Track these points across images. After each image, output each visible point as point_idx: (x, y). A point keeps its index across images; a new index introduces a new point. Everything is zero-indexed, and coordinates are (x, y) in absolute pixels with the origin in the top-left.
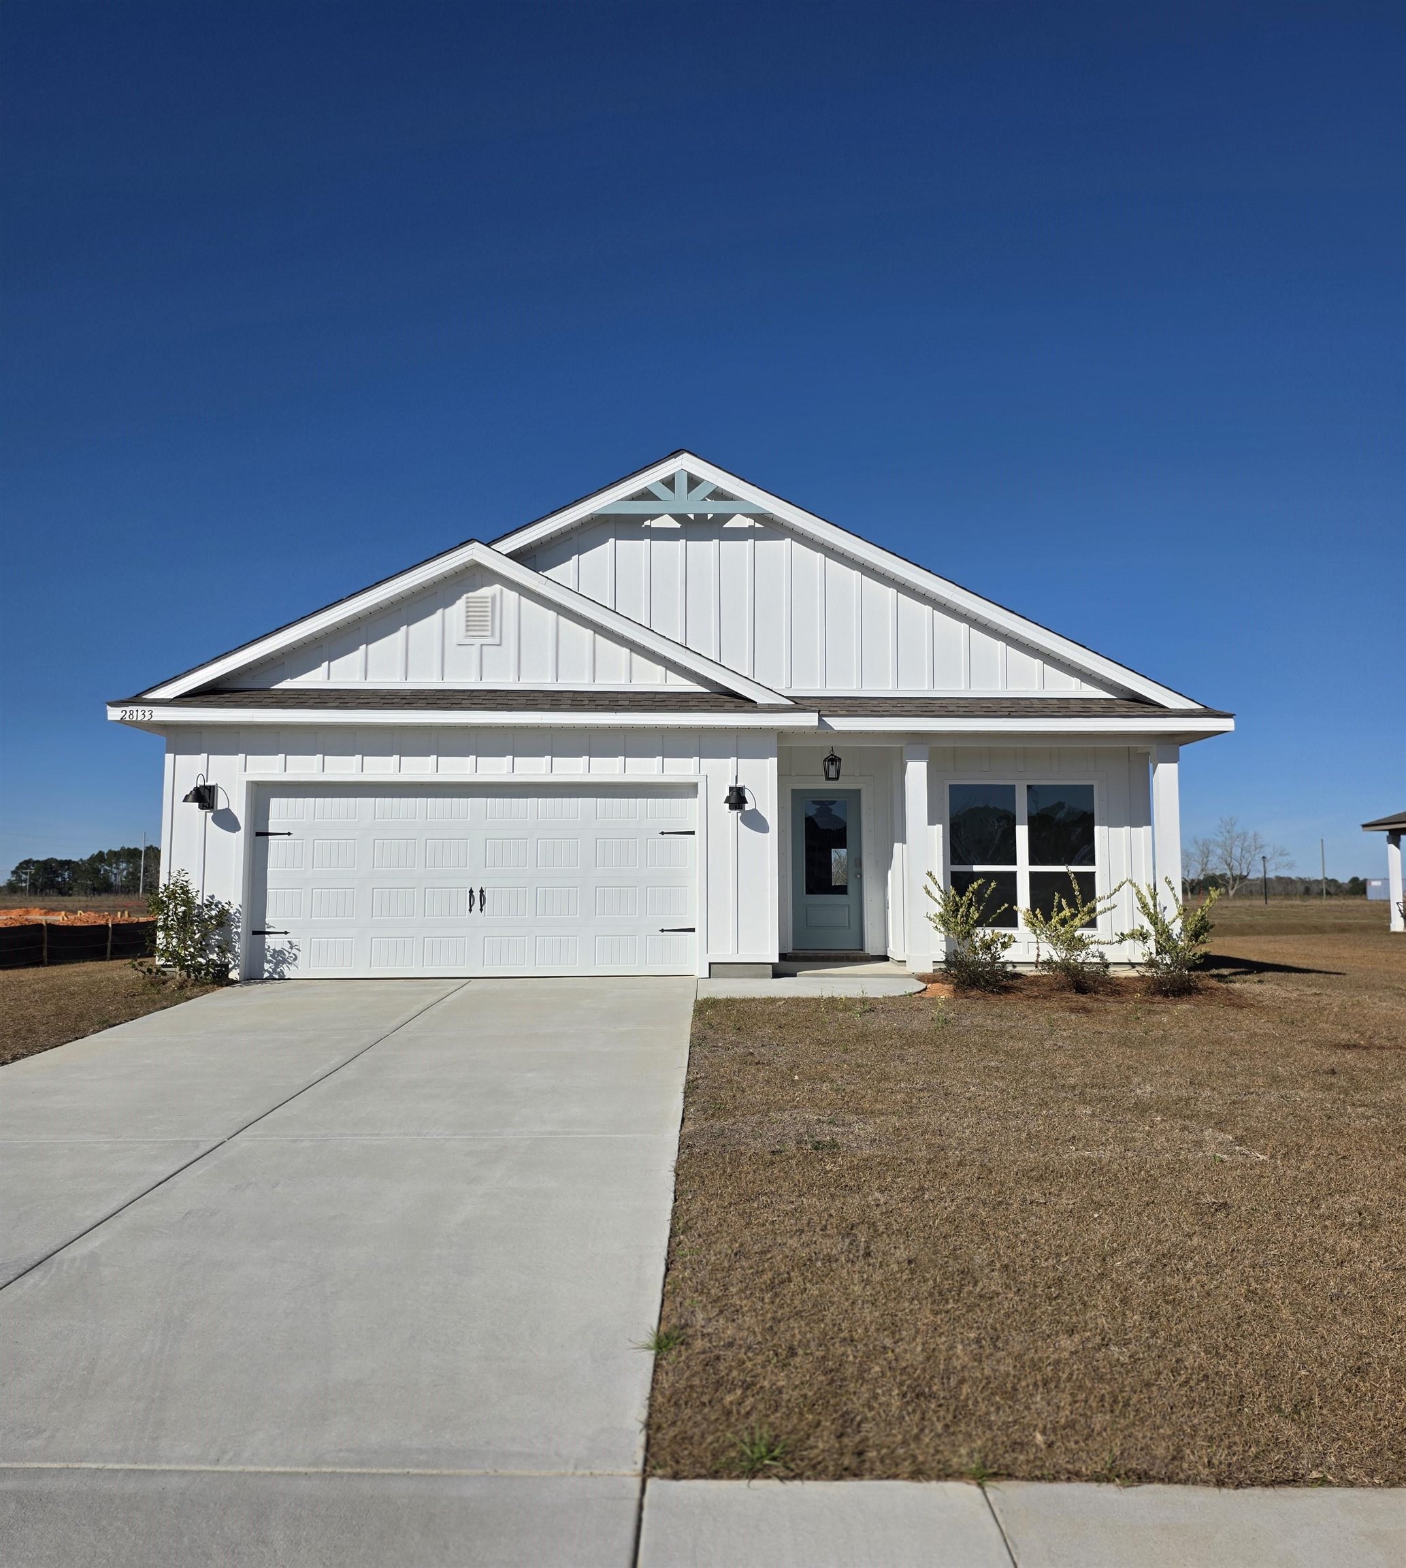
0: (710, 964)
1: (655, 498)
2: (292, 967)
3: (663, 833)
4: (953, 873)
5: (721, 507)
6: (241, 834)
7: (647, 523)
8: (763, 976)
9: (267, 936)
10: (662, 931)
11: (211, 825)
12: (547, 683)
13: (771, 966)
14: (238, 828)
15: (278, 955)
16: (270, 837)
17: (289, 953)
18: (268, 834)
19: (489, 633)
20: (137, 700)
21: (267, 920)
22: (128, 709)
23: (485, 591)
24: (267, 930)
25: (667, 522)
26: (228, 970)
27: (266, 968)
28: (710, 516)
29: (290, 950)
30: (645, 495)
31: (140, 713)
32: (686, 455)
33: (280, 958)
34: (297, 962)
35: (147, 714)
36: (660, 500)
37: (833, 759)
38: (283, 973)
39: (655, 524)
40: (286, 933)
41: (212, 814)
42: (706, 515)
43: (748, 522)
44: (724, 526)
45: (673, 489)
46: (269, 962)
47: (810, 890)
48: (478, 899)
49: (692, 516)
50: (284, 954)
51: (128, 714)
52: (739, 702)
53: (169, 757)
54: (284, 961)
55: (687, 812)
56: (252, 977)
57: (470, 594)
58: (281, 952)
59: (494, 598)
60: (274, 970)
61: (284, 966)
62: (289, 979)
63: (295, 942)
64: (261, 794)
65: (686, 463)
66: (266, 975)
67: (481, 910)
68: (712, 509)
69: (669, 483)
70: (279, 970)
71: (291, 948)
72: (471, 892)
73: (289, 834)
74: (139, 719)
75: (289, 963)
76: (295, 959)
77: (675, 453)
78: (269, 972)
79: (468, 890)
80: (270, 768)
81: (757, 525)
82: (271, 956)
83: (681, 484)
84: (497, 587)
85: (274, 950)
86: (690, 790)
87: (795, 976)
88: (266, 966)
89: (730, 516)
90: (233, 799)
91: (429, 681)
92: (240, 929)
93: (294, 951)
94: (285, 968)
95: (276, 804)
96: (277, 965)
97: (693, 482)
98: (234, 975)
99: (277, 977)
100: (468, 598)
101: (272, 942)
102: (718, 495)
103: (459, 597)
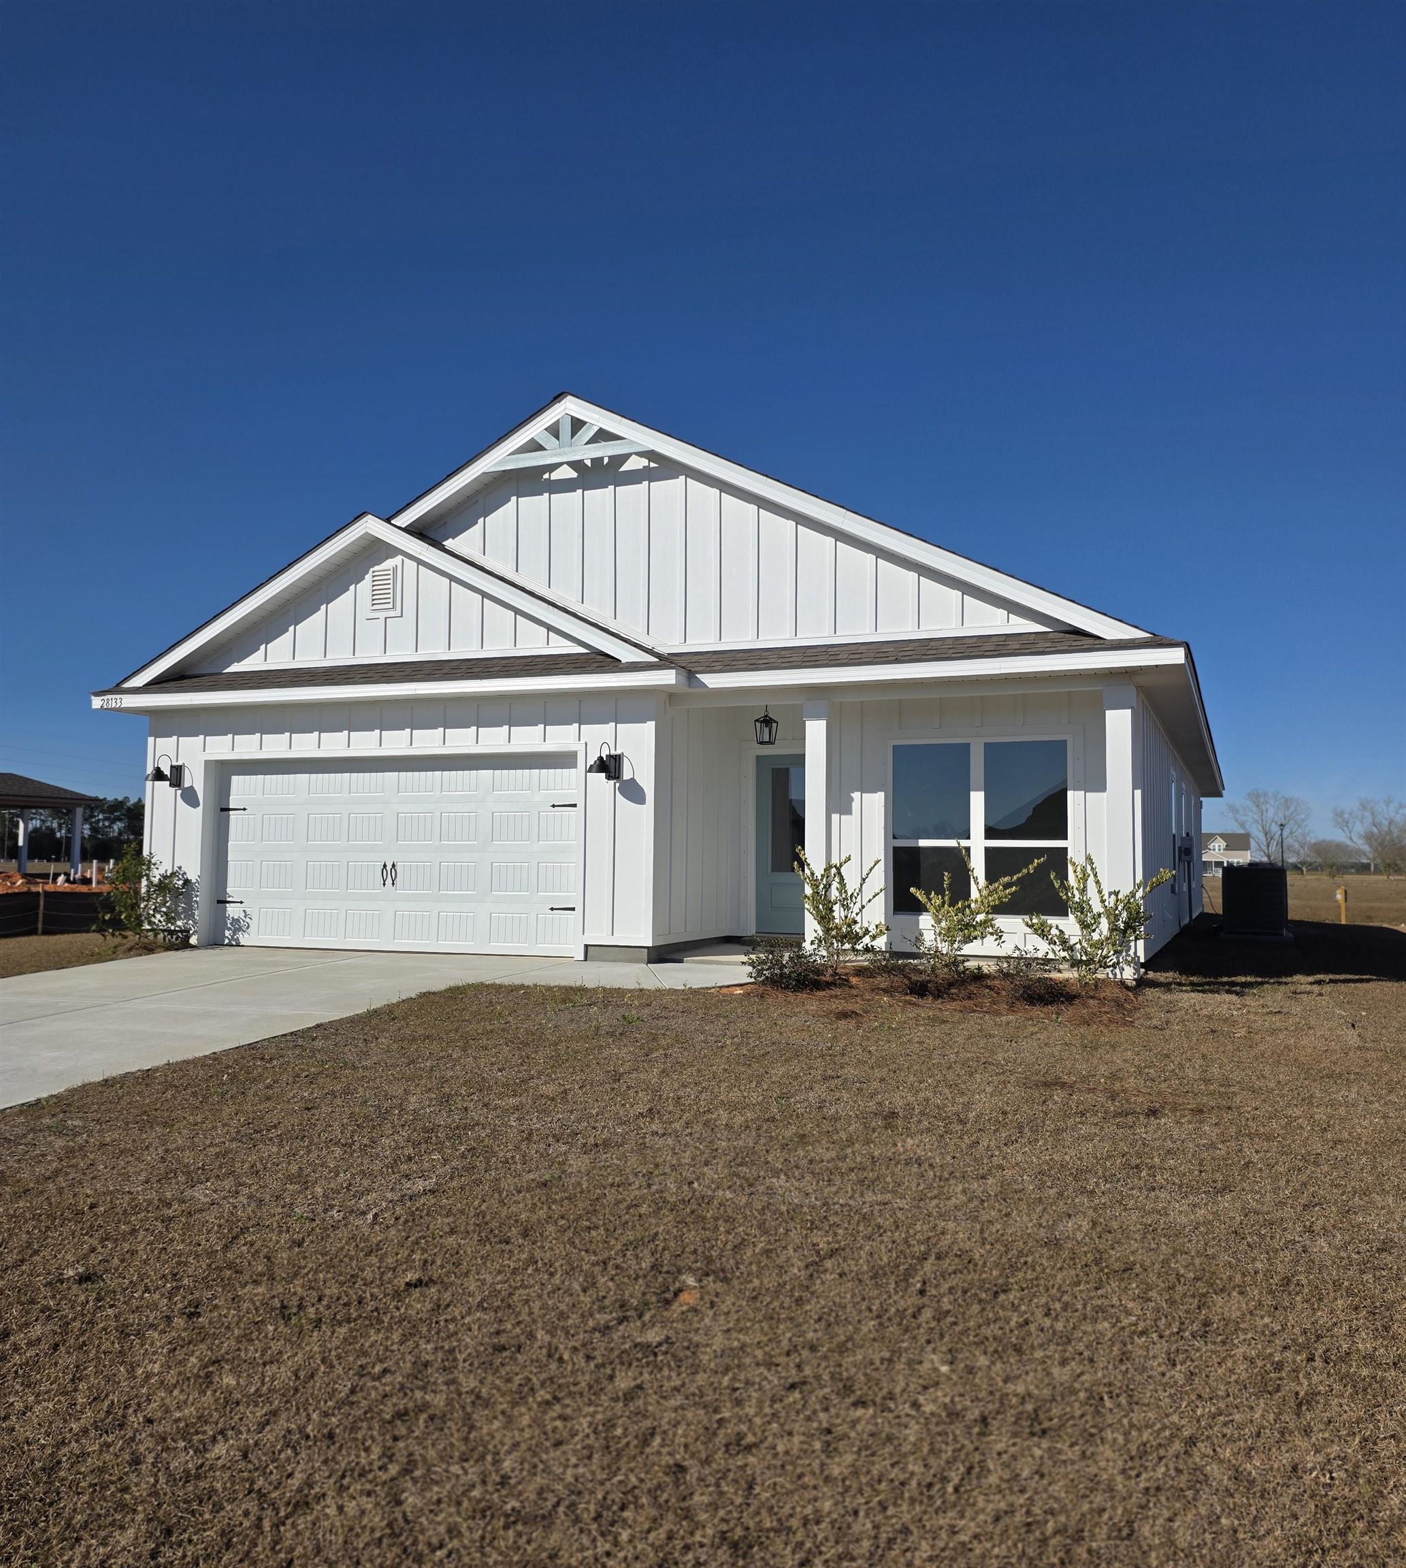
0: (587, 946)
1: (541, 448)
2: (246, 935)
3: (551, 806)
4: (895, 849)
5: (612, 449)
6: (200, 808)
7: (546, 476)
8: (638, 961)
9: (227, 905)
10: (549, 909)
11: (180, 801)
12: (441, 653)
13: (646, 950)
14: (200, 804)
15: (236, 923)
16: (231, 812)
17: (244, 922)
18: (229, 810)
19: (390, 606)
20: (117, 689)
21: (228, 890)
22: (106, 698)
23: (389, 564)
24: (228, 899)
25: (566, 473)
26: (188, 937)
27: (226, 935)
28: (606, 460)
29: (244, 919)
30: (534, 446)
32: (570, 397)
33: (238, 926)
34: (249, 930)
35: (130, 701)
36: (550, 449)
37: (767, 721)
38: (239, 940)
39: (556, 475)
40: (241, 902)
41: (179, 791)
42: (601, 459)
43: (644, 462)
44: (622, 469)
45: (557, 437)
46: (229, 929)
47: (776, 868)
48: (389, 872)
49: (588, 463)
50: (240, 923)
51: (112, 702)
52: (602, 662)
53: (151, 740)
54: (240, 929)
56: (214, 942)
57: (376, 568)
58: (238, 920)
59: (395, 569)
60: (232, 937)
61: (240, 933)
62: (243, 946)
63: (248, 911)
64: (222, 772)
65: (570, 406)
66: (227, 941)
67: (392, 884)
68: (605, 451)
69: (554, 430)
70: (236, 937)
71: (245, 917)
72: (385, 866)
73: (245, 809)
74: (113, 706)
75: (244, 931)
76: (248, 927)
77: (558, 398)
78: (229, 938)
79: (382, 864)
80: (222, 747)
81: (653, 465)
82: (230, 923)
83: (566, 430)
84: (400, 557)
85: (233, 918)
87: (681, 961)
88: (227, 933)
89: (624, 458)
90: (195, 778)
91: (340, 657)
92: (201, 898)
93: (247, 920)
94: (240, 935)
95: (236, 780)
96: (234, 933)
97: (577, 425)
98: (193, 940)
99: (234, 943)
100: (374, 572)
101: (232, 911)
103: (367, 572)
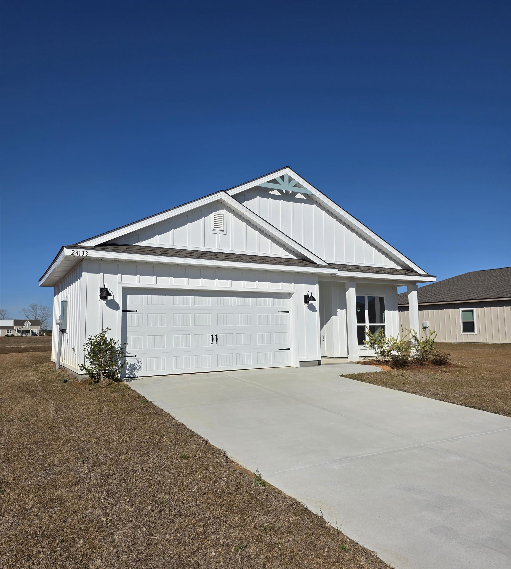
0: (300, 362)
2: (139, 372)
3: (279, 312)
5: (296, 190)
7: (270, 192)
8: (315, 366)
9: (127, 358)
10: (280, 350)
11: (106, 307)
12: (244, 251)
13: (318, 362)
14: (119, 309)
15: (132, 367)
16: (127, 312)
17: (137, 365)
18: (127, 311)
19: (222, 229)
20: (76, 246)
21: (127, 350)
22: (75, 250)
23: (220, 212)
24: (127, 355)
25: (276, 193)
27: (127, 373)
28: (290, 192)
29: (137, 364)
31: (81, 253)
32: (288, 169)
33: (133, 367)
34: (141, 369)
35: (85, 253)
36: (279, 184)
38: (135, 374)
39: (273, 193)
40: (136, 356)
41: (106, 302)
42: (289, 192)
43: (302, 197)
44: (295, 197)
45: (283, 180)
46: (128, 370)
48: (215, 338)
49: (284, 191)
50: (135, 366)
51: (75, 252)
52: (313, 264)
53: (84, 274)
54: (135, 369)
55: (288, 304)
58: (134, 365)
59: (223, 215)
60: (131, 373)
61: (135, 371)
62: (138, 377)
63: (140, 360)
64: (124, 293)
65: (287, 172)
66: (127, 376)
67: (216, 343)
68: (292, 190)
70: (133, 373)
71: (138, 363)
72: (212, 336)
73: (136, 311)
74: (81, 255)
75: (138, 370)
76: (140, 368)
77: (285, 168)
78: (128, 374)
79: (211, 335)
80: (133, 281)
81: (305, 198)
82: (129, 367)
83: (287, 179)
84: (224, 210)
85: (130, 364)
86: (289, 295)
88: (127, 372)
89: (297, 193)
90: (116, 295)
91: (199, 247)
93: (139, 364)
94: (135, 372)
96: (132, 371)
97: (290, 179)
99: (132, 376)
100: (214, 214)
101: (130, 361)
102: (297, 185)
103: (211, 213)
